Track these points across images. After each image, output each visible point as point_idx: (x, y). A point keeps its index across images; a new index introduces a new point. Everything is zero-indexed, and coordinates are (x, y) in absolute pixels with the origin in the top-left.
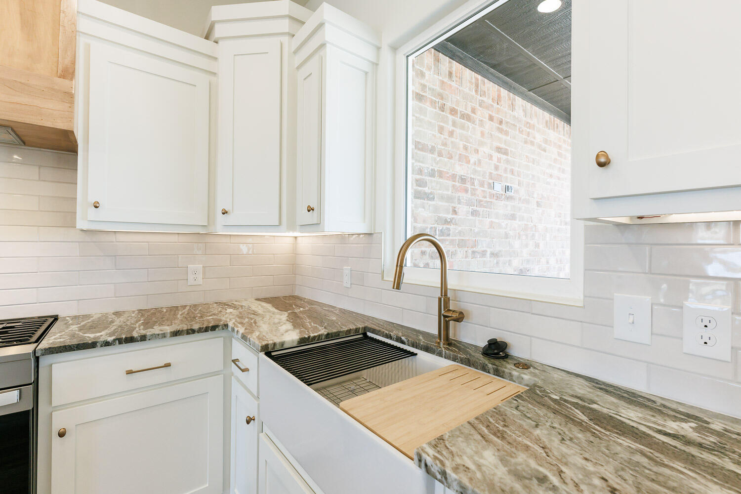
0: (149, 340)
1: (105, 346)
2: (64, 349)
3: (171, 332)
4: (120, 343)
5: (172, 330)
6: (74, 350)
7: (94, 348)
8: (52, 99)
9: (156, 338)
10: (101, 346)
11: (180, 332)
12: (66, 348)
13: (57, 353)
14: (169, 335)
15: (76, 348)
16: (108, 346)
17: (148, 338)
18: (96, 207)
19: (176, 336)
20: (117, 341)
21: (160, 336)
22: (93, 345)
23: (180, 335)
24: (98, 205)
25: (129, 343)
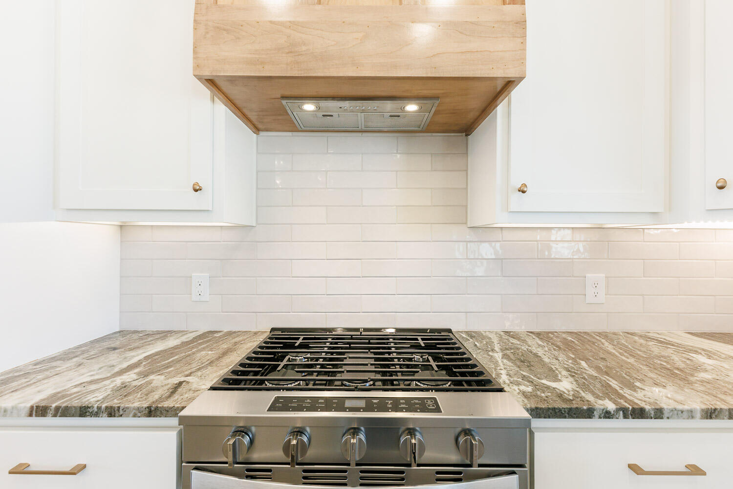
0: (668, 418)
1: (605, 417)
2: (553, 412)
3: (703, 410)
4: (625, 417)
5: (704, 407)
6: (565, 417)
7: (590, 418)
8: (503, 37)
9: (678, 418)
10: (600, 418)
11: (717, 412)
12: (556, 413)
13: (545, 418)
14: (698, 415)
15: (568, 414)
16: (609, 418)
17: (666, 415)
18: (524, 192)
19: (711, 418)
20: (621, 412)
21: (685, 414)
22: (588, 414)
23: (717, 417)
24: (525, 189)
25: (638, 418)
